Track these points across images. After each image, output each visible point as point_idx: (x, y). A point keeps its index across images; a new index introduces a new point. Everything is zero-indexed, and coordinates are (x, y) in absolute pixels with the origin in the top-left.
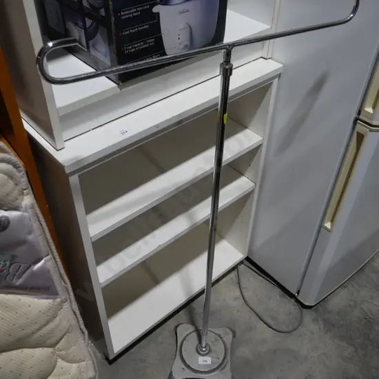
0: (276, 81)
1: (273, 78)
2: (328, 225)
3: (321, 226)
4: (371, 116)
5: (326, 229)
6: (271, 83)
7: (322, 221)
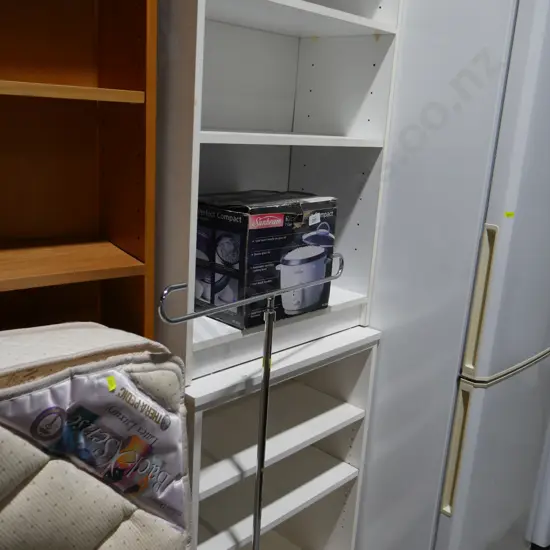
0: (375, 347)
1: (373, 343)
2: (447, 509)
3: (440, 512)
4: (473, 372)
5: (446, 514)
6: (371, 350)
7: (440, 504)
